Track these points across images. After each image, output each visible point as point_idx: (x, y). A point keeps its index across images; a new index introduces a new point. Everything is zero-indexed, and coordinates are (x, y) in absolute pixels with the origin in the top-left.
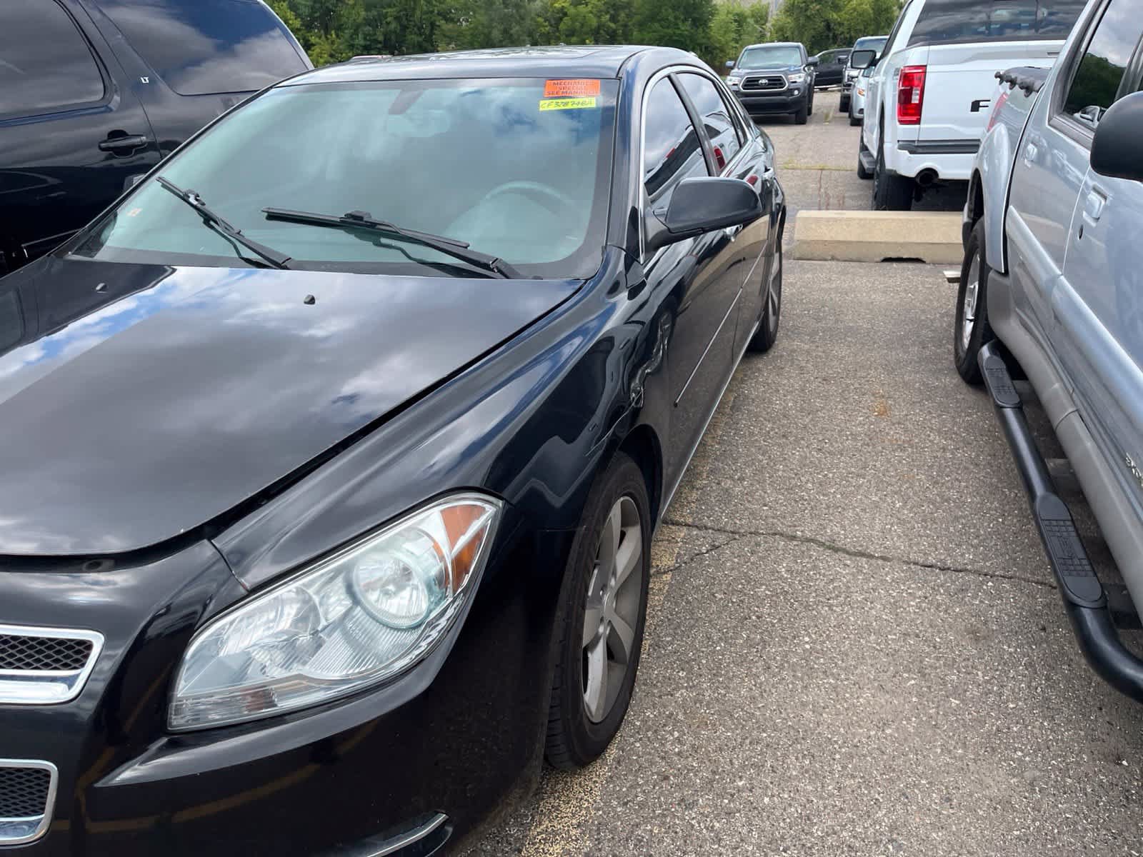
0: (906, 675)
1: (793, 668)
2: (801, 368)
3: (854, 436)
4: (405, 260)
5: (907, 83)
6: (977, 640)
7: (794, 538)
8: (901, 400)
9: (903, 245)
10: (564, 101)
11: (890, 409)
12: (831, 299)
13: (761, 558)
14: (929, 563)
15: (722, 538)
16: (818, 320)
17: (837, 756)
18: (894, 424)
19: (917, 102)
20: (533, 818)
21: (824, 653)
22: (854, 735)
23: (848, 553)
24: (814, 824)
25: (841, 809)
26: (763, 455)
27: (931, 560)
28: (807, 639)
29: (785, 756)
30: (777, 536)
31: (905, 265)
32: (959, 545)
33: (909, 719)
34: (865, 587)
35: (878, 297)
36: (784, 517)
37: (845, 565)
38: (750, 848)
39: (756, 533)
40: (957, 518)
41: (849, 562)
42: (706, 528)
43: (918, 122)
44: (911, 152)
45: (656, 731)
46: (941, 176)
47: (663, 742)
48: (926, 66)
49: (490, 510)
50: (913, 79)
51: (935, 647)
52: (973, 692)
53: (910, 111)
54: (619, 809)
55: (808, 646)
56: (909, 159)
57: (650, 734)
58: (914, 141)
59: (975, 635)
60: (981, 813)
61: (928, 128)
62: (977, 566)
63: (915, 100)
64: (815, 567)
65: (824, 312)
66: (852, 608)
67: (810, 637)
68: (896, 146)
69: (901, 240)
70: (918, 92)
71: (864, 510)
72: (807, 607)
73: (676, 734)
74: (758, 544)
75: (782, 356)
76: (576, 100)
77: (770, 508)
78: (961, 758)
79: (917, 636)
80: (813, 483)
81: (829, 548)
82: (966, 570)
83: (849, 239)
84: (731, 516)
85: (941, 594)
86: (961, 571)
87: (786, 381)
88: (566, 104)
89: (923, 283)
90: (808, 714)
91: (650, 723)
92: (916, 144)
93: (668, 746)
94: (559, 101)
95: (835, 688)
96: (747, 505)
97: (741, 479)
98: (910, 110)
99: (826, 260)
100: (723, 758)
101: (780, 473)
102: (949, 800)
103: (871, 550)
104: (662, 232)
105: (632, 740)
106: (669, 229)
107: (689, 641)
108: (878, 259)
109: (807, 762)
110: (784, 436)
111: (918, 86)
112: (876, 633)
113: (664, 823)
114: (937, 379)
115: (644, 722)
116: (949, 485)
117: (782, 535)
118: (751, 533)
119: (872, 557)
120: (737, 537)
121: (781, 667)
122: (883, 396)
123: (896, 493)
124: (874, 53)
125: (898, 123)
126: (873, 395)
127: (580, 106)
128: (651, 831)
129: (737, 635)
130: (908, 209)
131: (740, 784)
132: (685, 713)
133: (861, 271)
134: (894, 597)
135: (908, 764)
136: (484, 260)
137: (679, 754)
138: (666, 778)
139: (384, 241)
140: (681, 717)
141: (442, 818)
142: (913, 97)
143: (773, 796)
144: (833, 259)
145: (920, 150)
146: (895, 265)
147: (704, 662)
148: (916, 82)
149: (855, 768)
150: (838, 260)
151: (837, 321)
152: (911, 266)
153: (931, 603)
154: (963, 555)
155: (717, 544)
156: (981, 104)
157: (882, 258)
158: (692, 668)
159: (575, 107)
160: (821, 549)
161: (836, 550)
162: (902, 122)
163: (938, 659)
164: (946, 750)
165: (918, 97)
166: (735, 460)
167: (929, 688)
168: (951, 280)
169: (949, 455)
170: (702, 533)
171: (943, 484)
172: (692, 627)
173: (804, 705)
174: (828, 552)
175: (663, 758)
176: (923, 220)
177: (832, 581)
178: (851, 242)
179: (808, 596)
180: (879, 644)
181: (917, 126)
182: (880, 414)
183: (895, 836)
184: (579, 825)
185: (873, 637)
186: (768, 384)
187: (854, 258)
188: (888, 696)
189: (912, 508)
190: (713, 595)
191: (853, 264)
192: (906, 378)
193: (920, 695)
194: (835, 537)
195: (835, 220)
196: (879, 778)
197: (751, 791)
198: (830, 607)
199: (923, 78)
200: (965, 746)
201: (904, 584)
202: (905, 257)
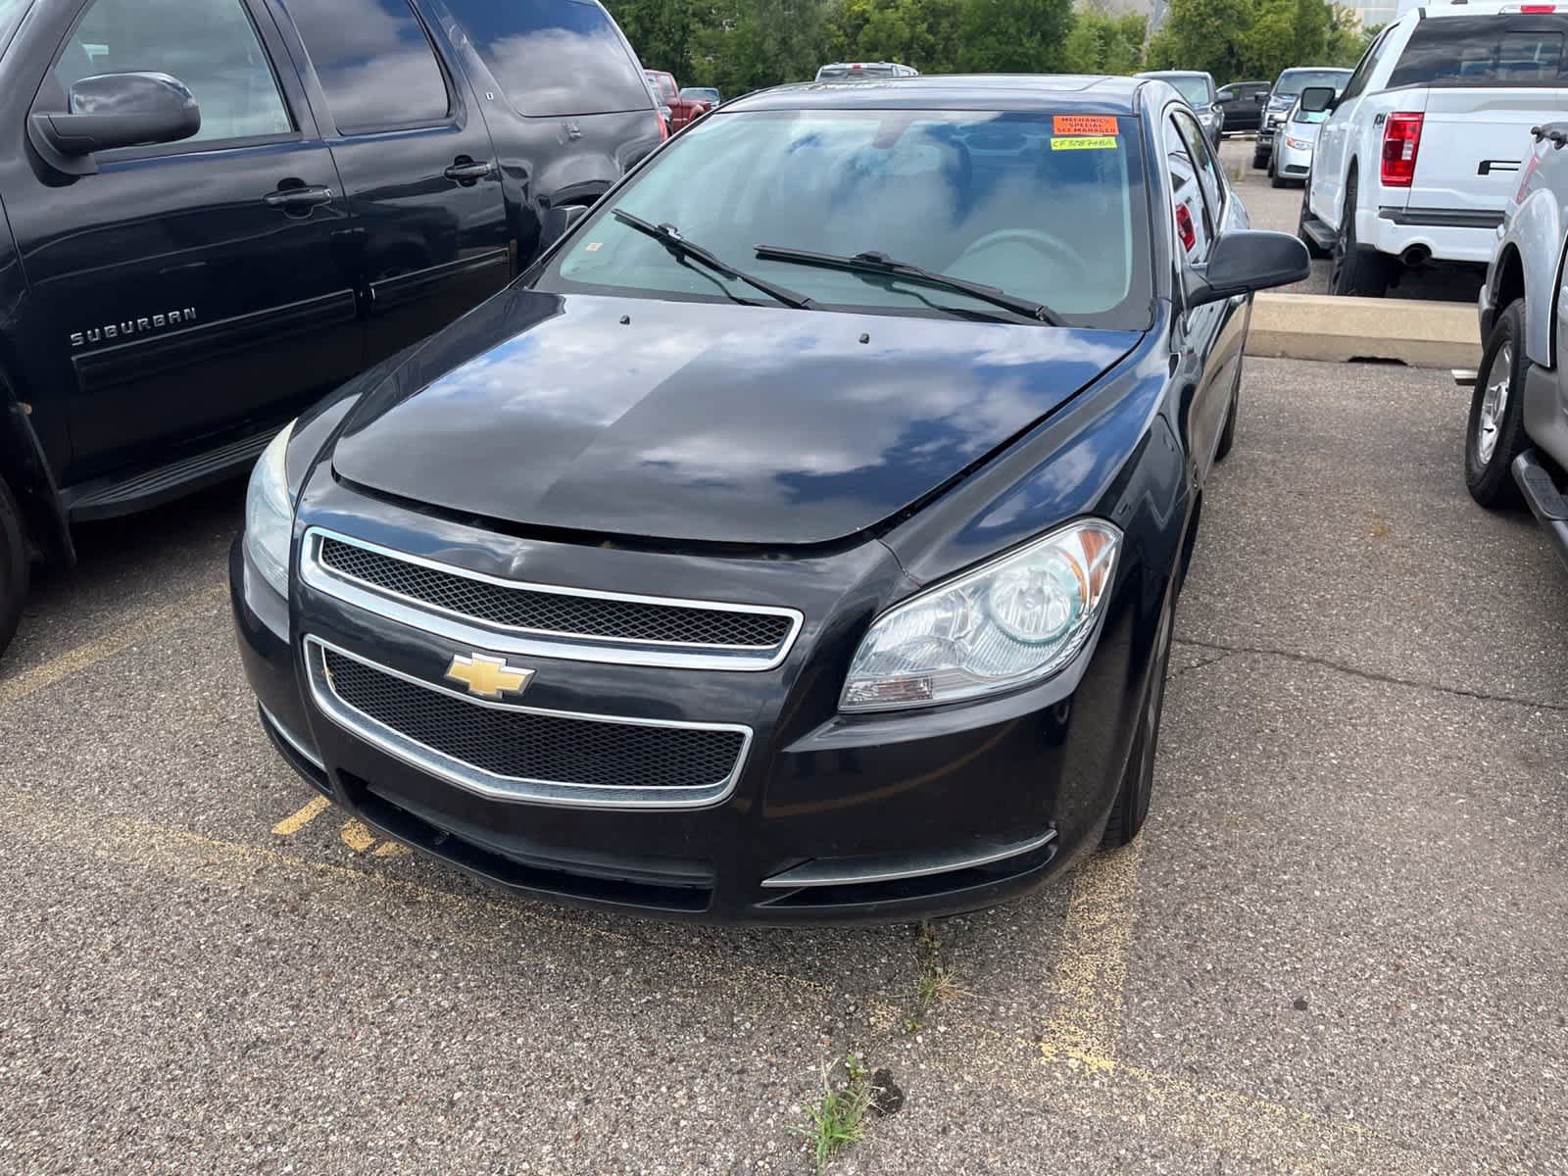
0: (1452, 794)
1: (1323, 780)
2: (1269, 481)
3: (1351, 558)
4: (923, 305)
5: (1395, 133)
6: (1530, 766)
7: (1297, 657)
8: (1401, 521)
9: (1379, 341)
10: (1080, 139)
11: (1390, 531)
12: (1290, 404)
13: (1264, 675)
14: (1464, 690)
15: (1211, 654)
16: (1279, 427)
17: (1388, 861)
18: (1397, 547)
19: (1409, 158)
20: (1070, 892)
21: (1355, 769)
22: (1403, 845)
23: (1364, 675)
24: (1372, 917)
25: (1400, 906)
26: (1242, 571)
27: (1465, 688)
28: (1332, 755)
29: (1330, 858)
30: (1277, 655)
31: (1380, 367)
32: (1497, 674)
33: (1462, 834)
34: (1392, 710)
35: (1351, 404)
36: (1282, 636)
37: (1363, 687)
38: (1309, 931)
39: (1252, 650)
40: (1491, 649)
41: (1367, 685)
42: (1191, 642)
43: (1408, 184)
44: (1397, 223)
45: (1181, 827)
46: (1435, 255)
47: (1192, 836)
48: (1423, 113)
49: (1113, 539)
50: (1405, 129)
51: (1482, 770)
52: (1530, 812)
53: (1400, 170)
54: (1160, 890)
55: (1334, 762)
56: (1394, 231)
57: (1176, 829)
58: (1401, 208)
59: (1526, 760)
60: (1552, 917)
61: (1422, 192)
62: (1521, 696)
63: (1407, 155)
64: (1328, 687)
65: (1284, 417)
66: (1380, 729)
67: (1337, 754)
68: (1376, 214)
69: (1376, 334)
70: (1411, 146)
71: (1376, 634)
72: (1327, 724)
73: (1205, 831)
74: (1256, 661)
75: (1241, 466)
76: (1093, 139)
77: (1263, 625)
78: (1525, 870)
79: (1460, 759)
80: (1309, 603)
81: (1341, 669)
82: (1508, 699)
83: (1307, 331)
84: (1219, 631)
85: (1483, 721)
86: (1502, 700)
87: (1252, 494)
88: (1082, 143)
89: (1408, 390)
90: (1348, 823)
91: (1174, 819)
92: (1404, 212)
93: (1199, 840)
94: (1075, 139)
95: (1374, 801)
96: (1235, 621)
97: (1222, 595)
98: (1398, 167)
99: (1274, 357)
100: (1262, 854)
101: (1268, 591)
102: (1515, 904)
103: (1392, 673)
104: (1204, 288)
105: (1158, 832)
106: (1211, 286)
107: (1198, 748)
108: (1344, 359)
109: (1356, 864)
110: (1263, 553)
111: (1411, 138)
112: (1414, 753)
113: (1211, 905)
114: (1444, 500)
115: (1167, 817)
116: (1476, 613)
117: (1282, 653)
118: (1245, 650)
119: (1395, 681)
120: (1229, 652)
121: (1309, 779)
122: (1377, 516)
123: (1412, 618)
124: (1332, 90)
125: (1380, 184)
126: (1365, 514)
127: (1098, 146)
128: (1199, 910)
129: (1251, 746)
130: (1382, 295)
131: (1285, 878)
132: (1209, 813)
133: (1322, 371)
134: (1427, 721)
135: (1467, 872)
136: (1028, 307)
137: (1212, 847)
138: (1204, 867)
139: (897, 285)
140: (1205, 815)
141: (1053, 833)
142: (1405, 152)
143: (1323, 890)
144: (1284, 355)
145: (1409, 220)
146: (1367, 366)
147: (1220, 768)
148: (1409, 133)
149: (1409, 871)
150: (1290, 358)
151: (1302, 429)
152: (1388, 368)
153: (1472, 729)
154: (1503, 684)
155: (1207, 658)
156: (1492, 165)
157: (1350, 357)
158: (1207, 773)
159: (1092, 147)
160: (1332, 670)
161: (1350, 672)
162: (1386, 183)
163: (1487, 781)
164: (1505, 862)
165: (1410, 152)
166: (1211, 576)
167: (1481, 807)
168: (1461, 382)
169: (1471, 583)
170: (1186, 647)
171: (1468, 612)
172: (1199, 736)
173: (1342, 814)
174: (1340, 674)
175: (1195, 850)
176: (1407, 310)
177: (1351, 702)
178: (1309, 335)
179: (1325, 713)
180: (1418, 764)
181: (1408, 189)
182: (1377, 535)
183: (1462, 931)
184: (1120, 900)
185: (1409, 758)
186: (1231, 496)
187: (1312, 355)
188: (1435, 813)
189: (1434, 635)
190: (1216, 707)
191: (1311, 363)
192: (1404, 498)
193: (1472, 814)
194: (1346, 659)
195: (1290, 306)
196: (1436, 881)
197: (1298, 884)
198: (1354, 726)
199: (1418, 129)
200: (1527, 860)
201: (1437, 709)
202: (1380, 356)
